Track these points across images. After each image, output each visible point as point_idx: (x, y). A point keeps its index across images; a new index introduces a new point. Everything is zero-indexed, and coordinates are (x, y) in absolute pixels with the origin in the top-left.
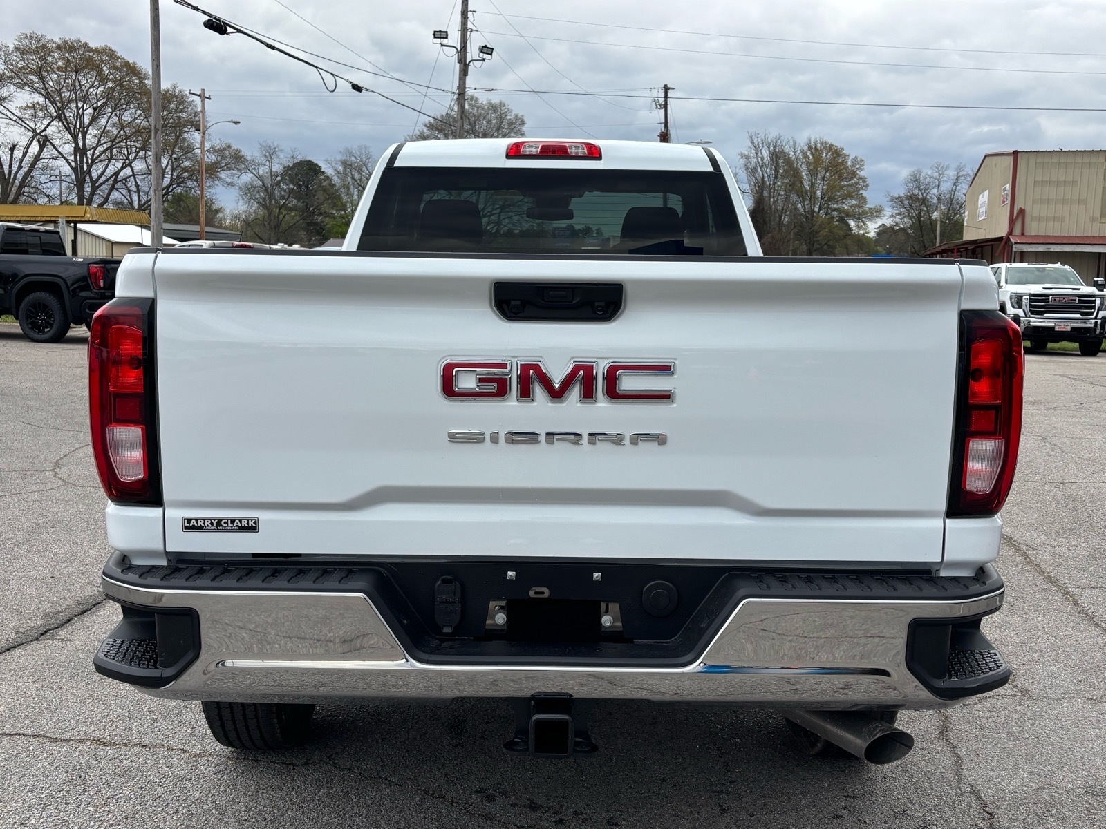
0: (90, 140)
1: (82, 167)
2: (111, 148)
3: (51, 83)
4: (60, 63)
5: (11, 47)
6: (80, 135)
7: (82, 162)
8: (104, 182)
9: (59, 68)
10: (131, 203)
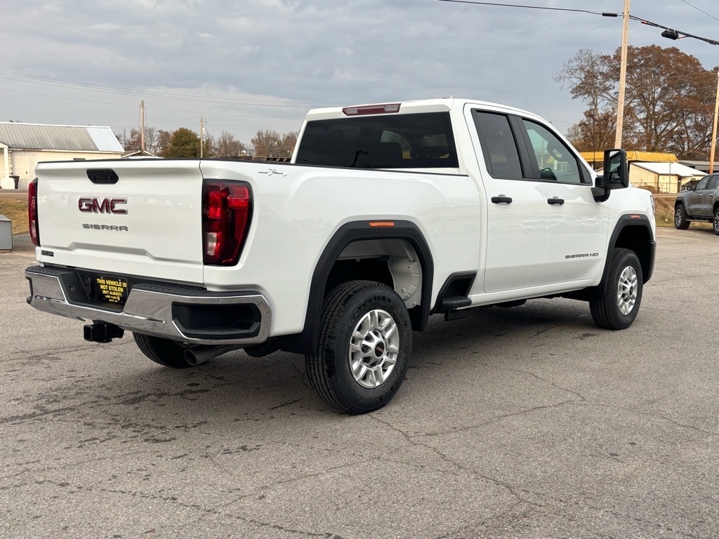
0: (657, 109)
1: (651, 126)
2: (671, 113)
3: (635, 75)
4: (642, 62)
5: (612, 57)
6: (651, 107)
7: (651, 122)
8: (664, 136)
9: (642, 65)
10: (683, 149)
